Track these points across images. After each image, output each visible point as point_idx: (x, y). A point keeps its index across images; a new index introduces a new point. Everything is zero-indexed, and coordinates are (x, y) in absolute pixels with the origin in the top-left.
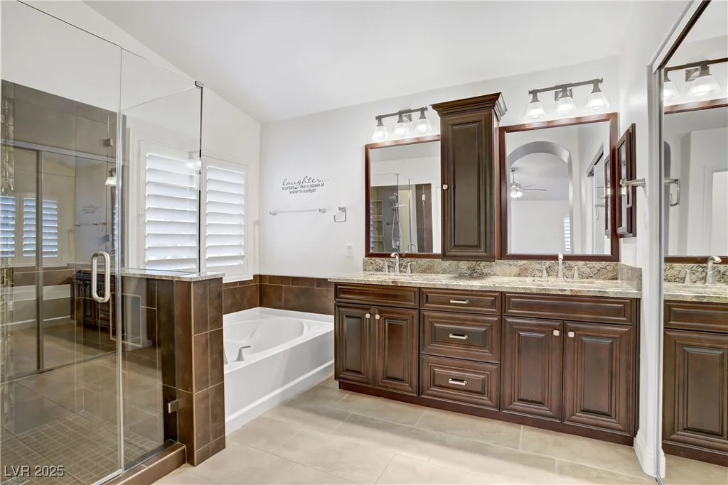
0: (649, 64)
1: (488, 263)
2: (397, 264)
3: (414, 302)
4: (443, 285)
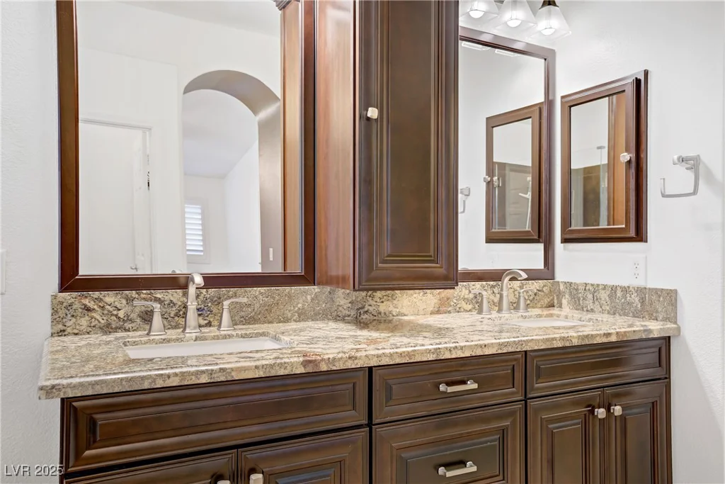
2: (192, 306)
3: (354, 408)
4: (429, 351)
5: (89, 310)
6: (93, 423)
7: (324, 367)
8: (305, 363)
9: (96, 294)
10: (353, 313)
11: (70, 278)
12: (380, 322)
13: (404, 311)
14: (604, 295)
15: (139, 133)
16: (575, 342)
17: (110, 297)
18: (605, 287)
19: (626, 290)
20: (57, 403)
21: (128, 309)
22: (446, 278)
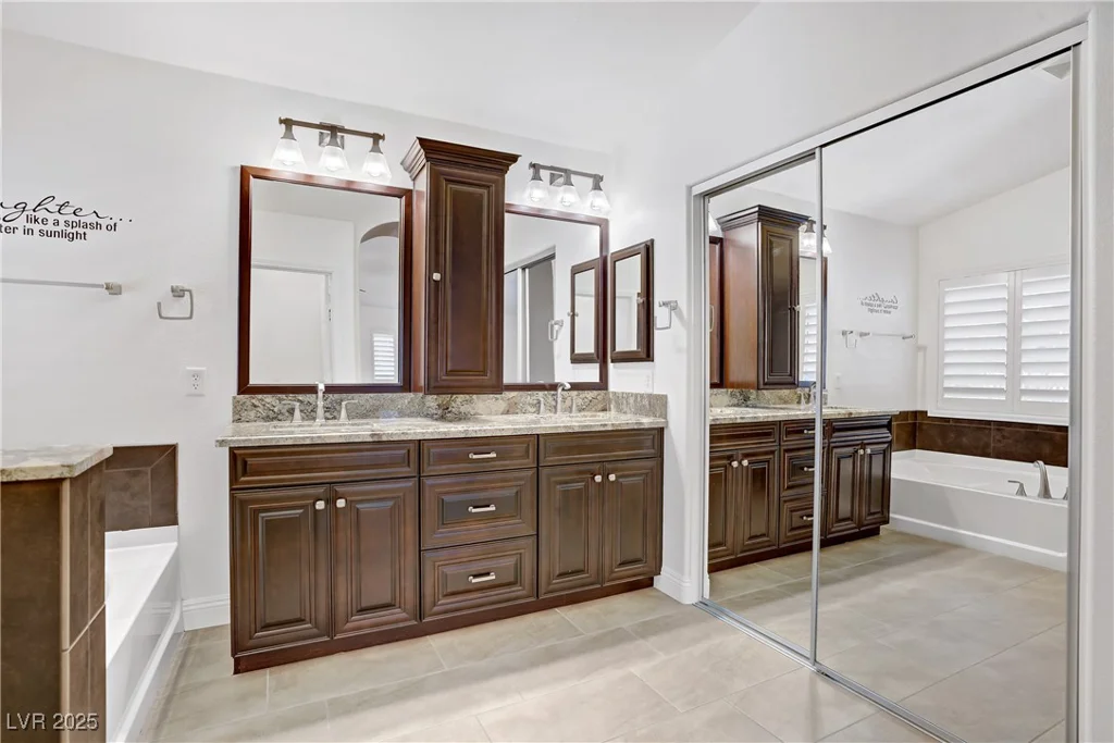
0: (691, 182)
1: (467, 397)
2: (320, 403)
3: (409, 466)
4: (460, 432)
5: (255, 406)
6: (245, 463)
7: (384, 439)
8: (372, 435)
9: (260, 396)
10: (440, 412)
11: (244, 387)
12: (460, 419)
13: (479, 411)
14: (631, 400)
15: (323, 276)
16: (577, 430)
17: (269, 398)
18: (632, 394)
19: (642, 396)
20: (227, 450)
21: (281, 406)
22: (493, 387)
